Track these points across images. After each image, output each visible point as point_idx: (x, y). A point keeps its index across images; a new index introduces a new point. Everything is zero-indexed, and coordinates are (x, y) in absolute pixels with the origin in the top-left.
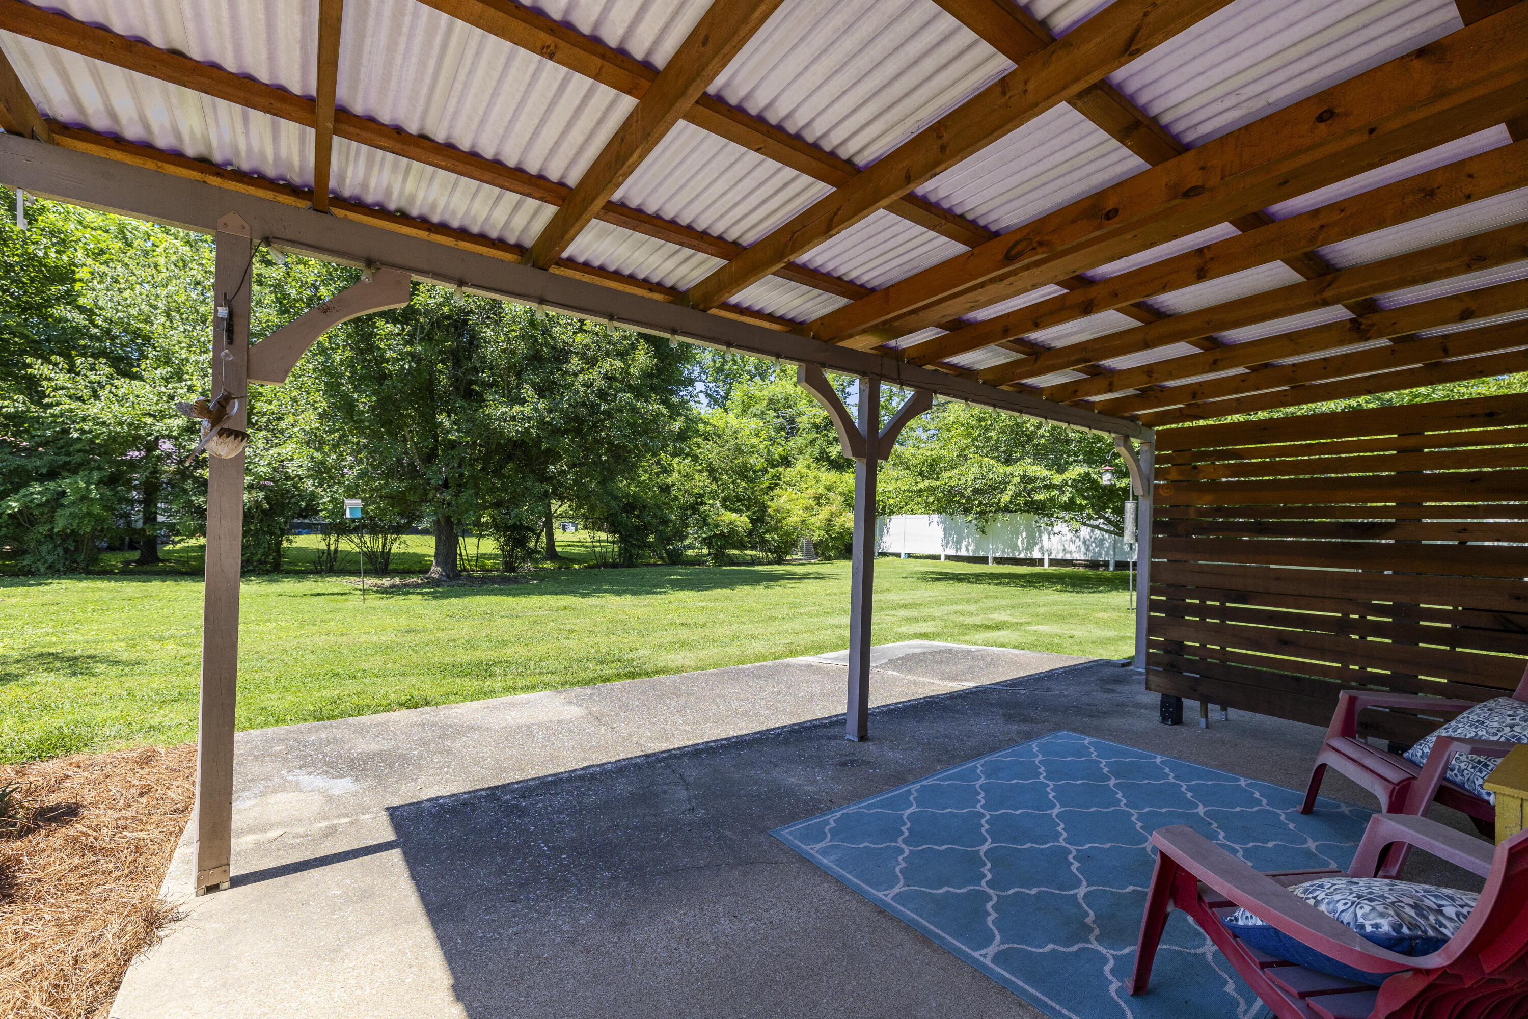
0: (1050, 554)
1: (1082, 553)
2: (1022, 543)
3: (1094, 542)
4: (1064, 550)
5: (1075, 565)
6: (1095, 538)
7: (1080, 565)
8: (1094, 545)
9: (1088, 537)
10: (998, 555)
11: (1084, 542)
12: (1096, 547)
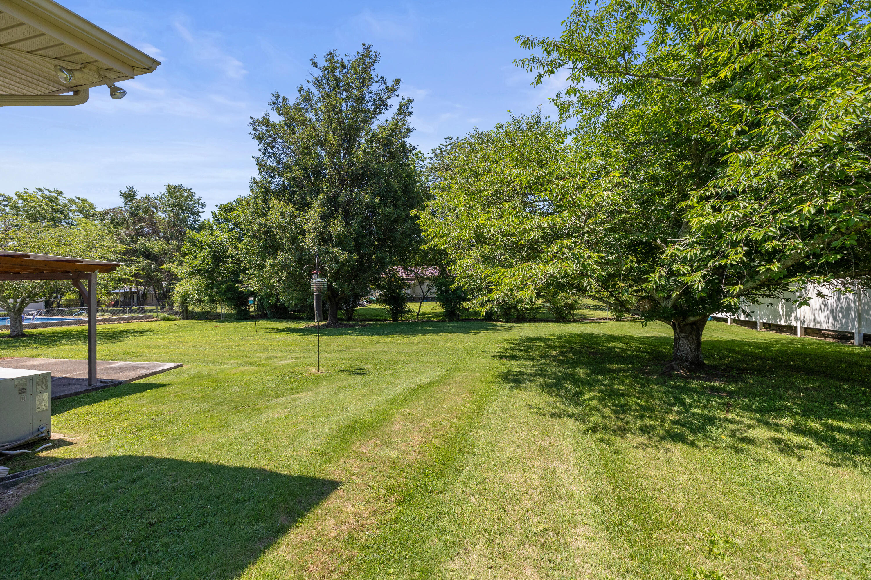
0: (803, 322)
1: (830, 325)
2: (782, 308)
3: (841, 311)
4: (815, 320)
5: (824, 336)
6: (842, 308)
7: (829, 336)
8: (840, 315)
9: (835, 305)
10: (765, 321)
11: (832, 311)
12: (843, 317)
